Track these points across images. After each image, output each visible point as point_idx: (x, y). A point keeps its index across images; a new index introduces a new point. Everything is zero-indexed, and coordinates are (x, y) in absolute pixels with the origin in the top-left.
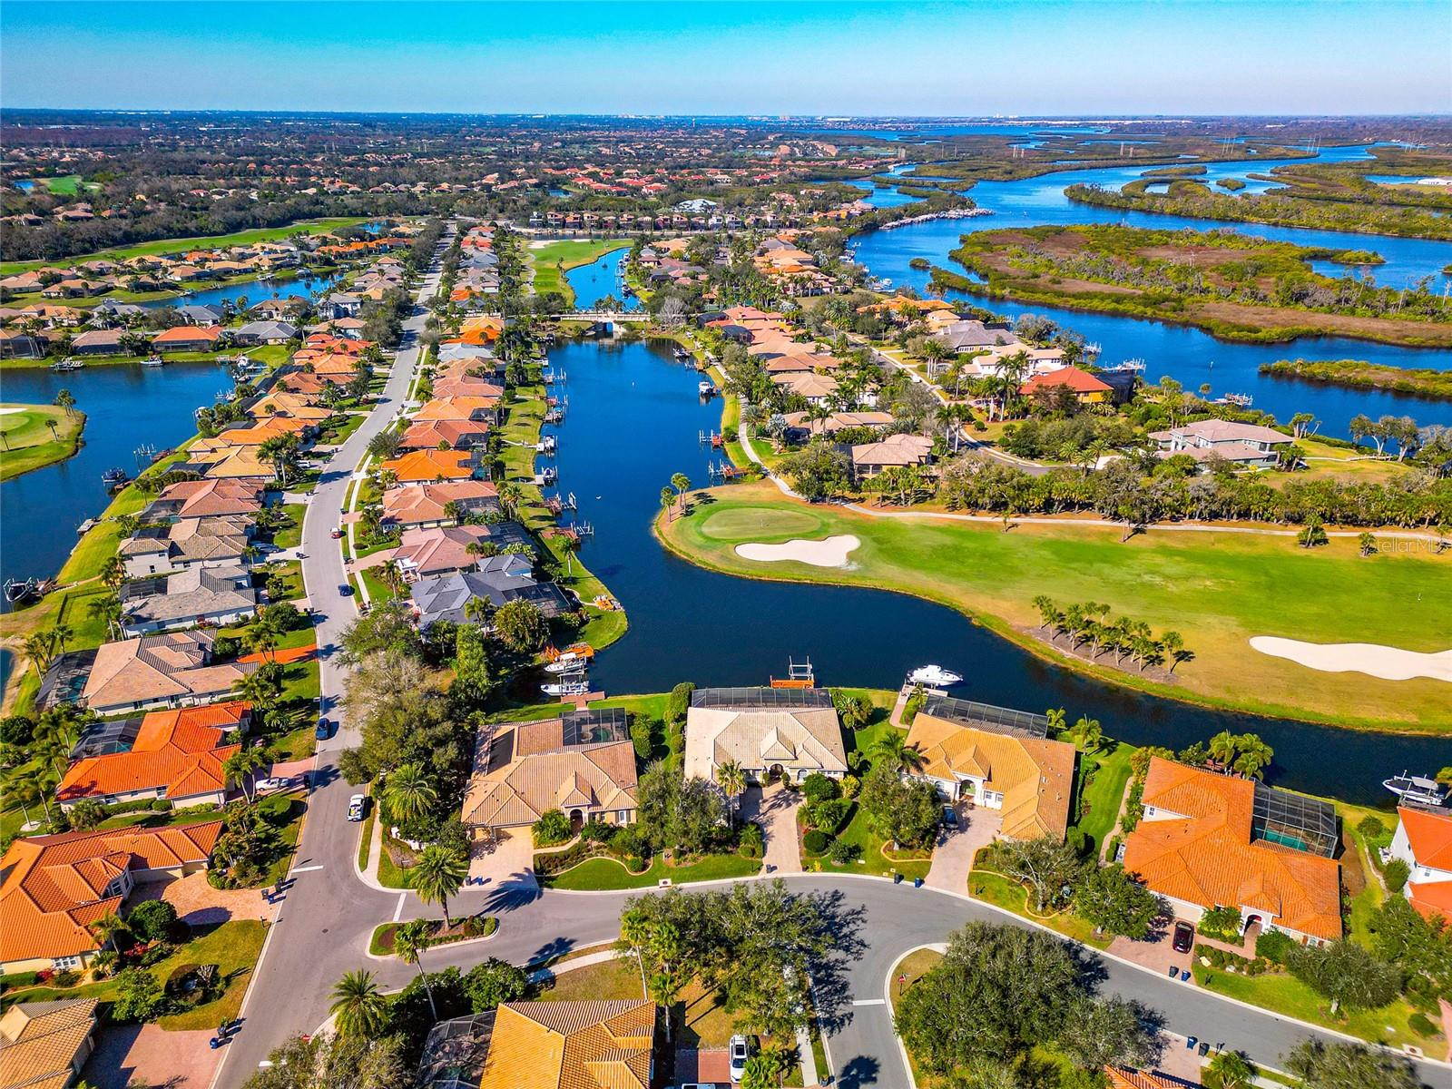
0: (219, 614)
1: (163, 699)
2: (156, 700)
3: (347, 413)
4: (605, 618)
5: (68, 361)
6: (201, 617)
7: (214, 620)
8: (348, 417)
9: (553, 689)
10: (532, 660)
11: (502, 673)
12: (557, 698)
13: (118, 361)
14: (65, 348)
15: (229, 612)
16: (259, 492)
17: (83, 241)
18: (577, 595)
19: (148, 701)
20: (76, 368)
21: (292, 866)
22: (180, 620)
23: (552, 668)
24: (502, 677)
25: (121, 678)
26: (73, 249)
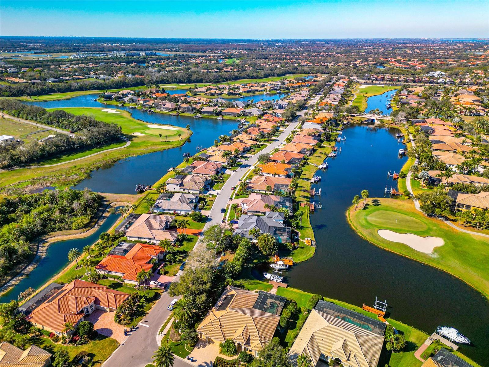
0: (181, 211)
1: (147, 239)
2: (144, 238)
3: (262, 143)
4: (305, 249)
5: (199, 116)
6: (175, 210)
7: (179, 212)
8: (262, 145)
9: (268, 276)
10: (268, 259)
11: (255, 261)
12: (268, 280)
13: (211, 117)
14: (199, 111)
15: (184, 211)
16: (218, 168)
17: (224, 78)
18: (300, 235)
19: (142, 238)
20: (200, 118)
21: (141, 321)
22: (169, 210)
23: (272, 266)
24: (254, 263)
25: (138, 228)
26: (220, 81)
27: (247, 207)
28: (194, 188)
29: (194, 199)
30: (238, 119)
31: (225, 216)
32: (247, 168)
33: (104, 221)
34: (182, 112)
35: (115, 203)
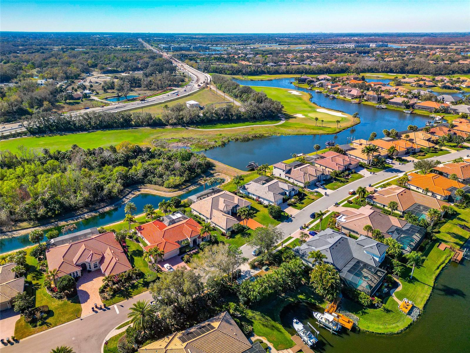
0: (264, 199)
3: (443, 148)
5: (384, 106)
6: (259, 197)
7: (262, 200)
8: (441, 150)
9: (298, 327)
10: (322, 302)
11: (301, 296)
13: (398, 109)
14: (386, 102)
15: (267, 200)
17: (451, 70)
18: (399, 289)
19: (202, 215)
20: (383, 108)
21: (117, 304)
22: (254, 195)
23: (318, 316)
24: (297, 298)
25: (203, 202)
26: (443, 73)
27: (344, 220)
28: (299, 179)
29: (287, 191)
30: (433, 115)
31: (312, 222)
32: (395, 174)
33: (196, 187)
34: (367, 101)
35: (220, 174)
